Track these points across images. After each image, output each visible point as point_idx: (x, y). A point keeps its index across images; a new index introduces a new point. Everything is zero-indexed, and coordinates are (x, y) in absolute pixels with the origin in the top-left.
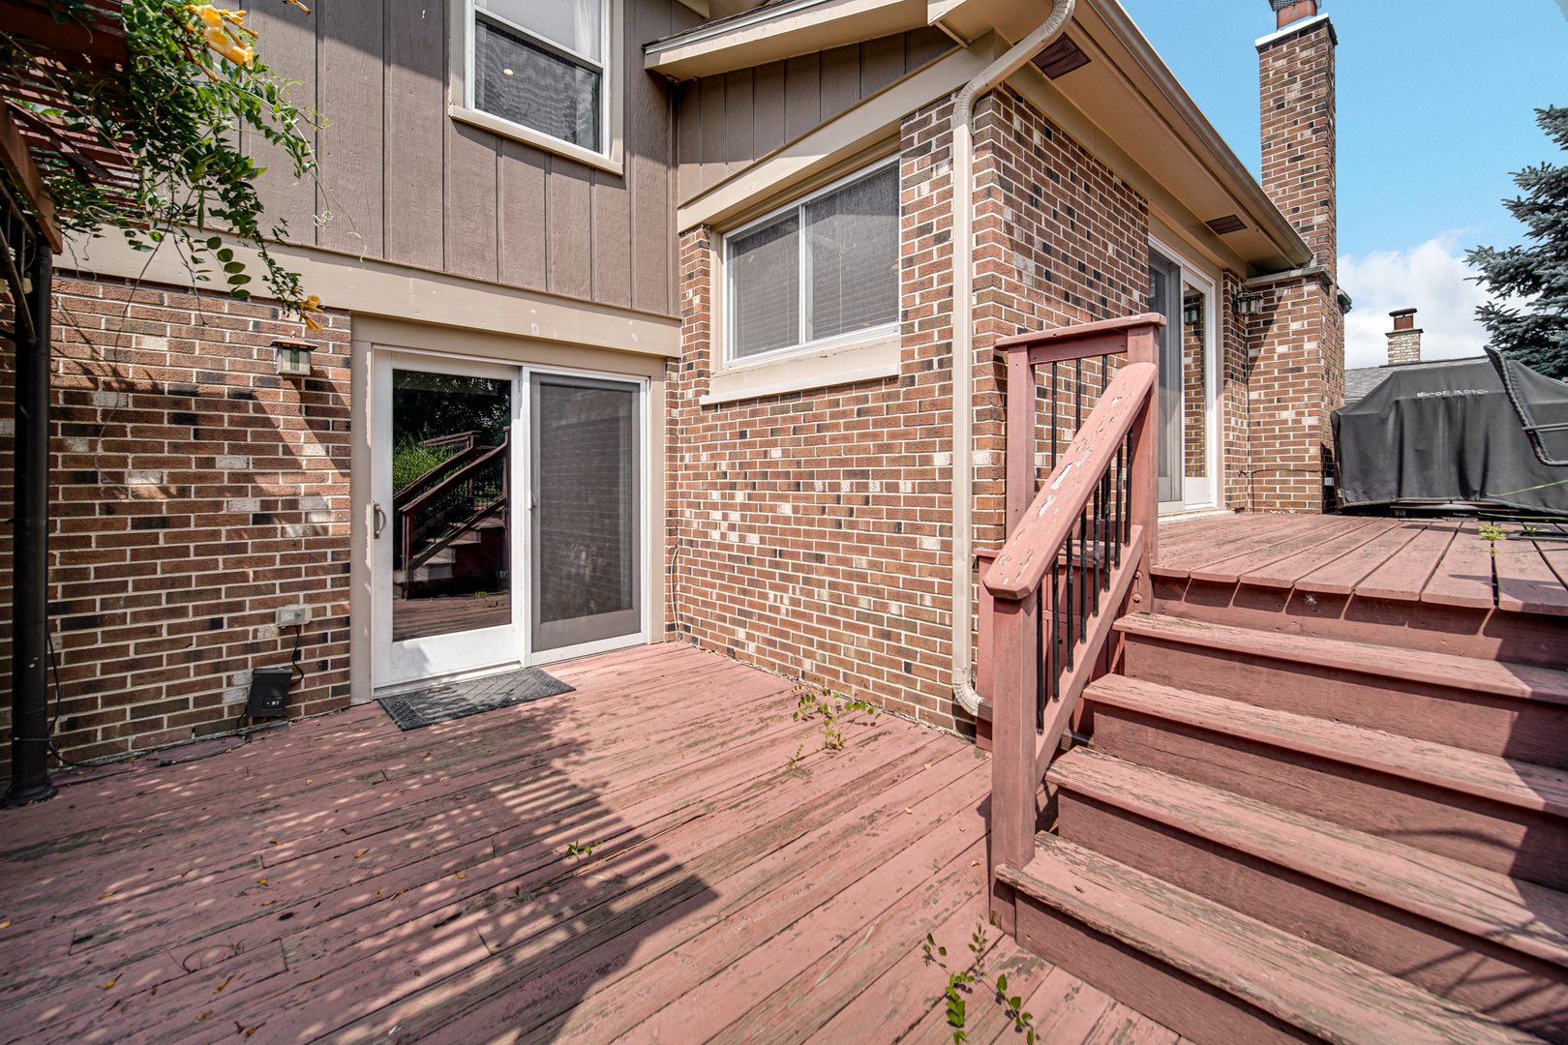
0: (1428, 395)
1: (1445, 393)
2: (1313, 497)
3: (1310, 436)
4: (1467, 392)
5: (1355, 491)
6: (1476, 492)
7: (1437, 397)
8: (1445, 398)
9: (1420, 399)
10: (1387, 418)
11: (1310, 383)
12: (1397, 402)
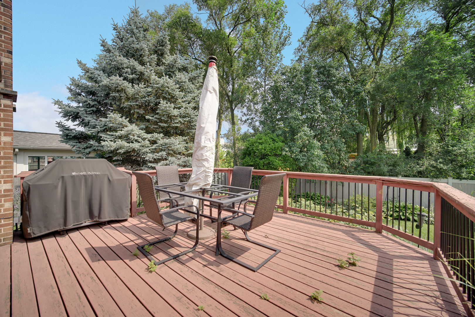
0: (77, 174)
1: (84, 173)
2: (7, 234)
3: (5, 196)
4: (93, 173)
5: (39, 227)
6: (96, 217)
7: (81, 175)
8: (84, 176)
9: (74, 176)
10: (58, 186)
11: (5, 163)
12: (63, 177)
